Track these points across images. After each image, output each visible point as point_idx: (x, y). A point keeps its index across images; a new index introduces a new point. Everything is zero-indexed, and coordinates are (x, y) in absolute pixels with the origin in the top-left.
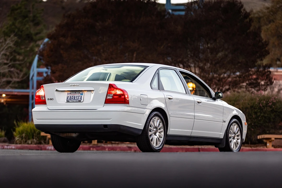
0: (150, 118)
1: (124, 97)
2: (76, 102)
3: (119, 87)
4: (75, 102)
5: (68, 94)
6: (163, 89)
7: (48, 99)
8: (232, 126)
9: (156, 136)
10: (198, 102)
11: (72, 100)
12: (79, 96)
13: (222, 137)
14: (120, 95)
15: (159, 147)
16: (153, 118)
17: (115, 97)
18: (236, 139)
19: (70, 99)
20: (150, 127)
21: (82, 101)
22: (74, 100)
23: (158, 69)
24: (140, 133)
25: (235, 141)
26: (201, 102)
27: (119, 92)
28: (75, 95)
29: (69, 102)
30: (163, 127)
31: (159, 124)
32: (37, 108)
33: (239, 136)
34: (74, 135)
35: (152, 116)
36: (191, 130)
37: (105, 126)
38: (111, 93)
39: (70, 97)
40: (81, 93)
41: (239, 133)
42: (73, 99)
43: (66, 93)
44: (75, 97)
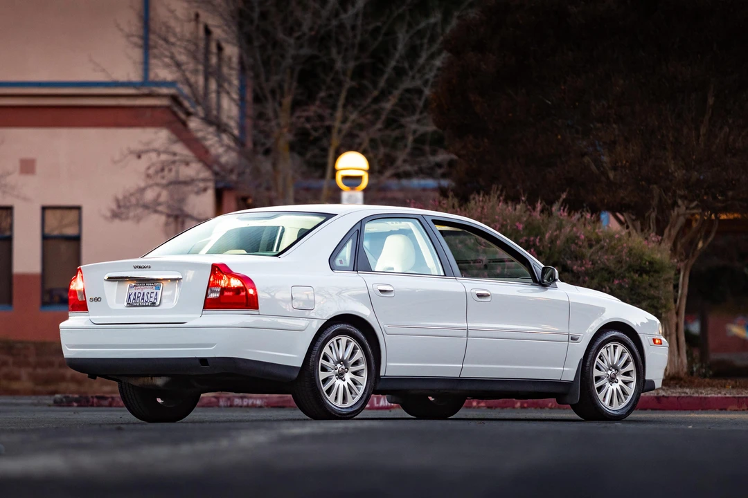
0: (322, 340)
1: (243, 294)
3: (235, 270)
4: (143, 306)
5: (131, 287)
6: (368, 269)
7: (91, 300)
8: (603, 351)
9: (344, 381)
10: (480, 296)
11: (138, 301)
12: (151, 293)
13: (572, 379)
14: (238, 290)
15: (351, 407)
16: (334, 340)
17: (226, 294)
18: (620, 383)
19: (133, 299)
20: (322, 361)
21: (158, 303)
22: (142, 301)
23: (361, 221)
24: (295, 375)
25: (616, 386)
26: (487, 296)
27: (235, 283)
28: (144, 290)
29: (132, 306)
30: (364, 360)
31: (353, 354)
32: (75, 320)
33: (631, 373)
34: (160, 381)
35: (328, 335)
36: (460, 364)
37: (204, 361)
38: (218, 285)
39: (134, 294)
40: (156, 284)
41: (631, 367)
42: (141, 298)
43: (127, 286)
44: (143, 295)
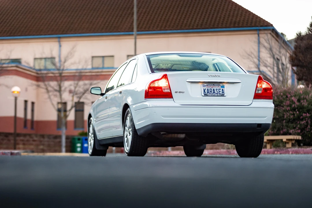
2: (217, 96)
5: (204, 86)
7: (176, 92)
12: (219, 89)
19: (207, 92)
21: (225, 95)
22: (214, 93)
28: (213, 88)
29: (208, 96)
39: (207, 90)
40: (221, 85)
43: (201, 85)
44: (214, 90)
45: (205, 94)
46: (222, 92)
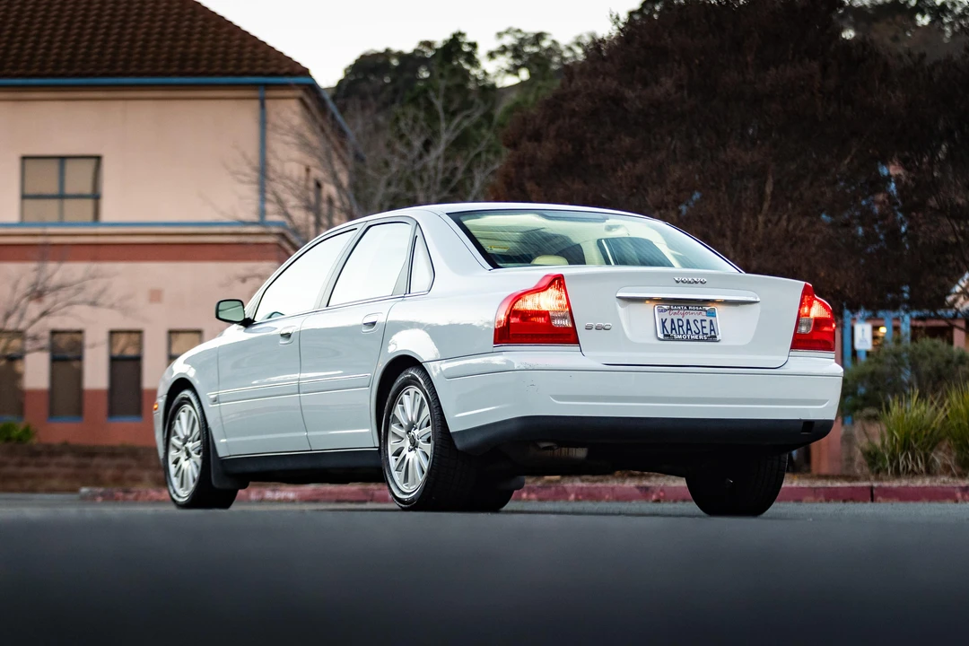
2: (699, 340)
4: (695, 340)
5: (661, 311)
11: (682, 333)
12: (702, 321)
19: (672, 329)
21: (718, 337)
22: (689, 332)
28: (687, 317)
29: (674, 339)
37: (807, 425)
39: (669, 321)
40: (707, 308)
44: (688, 322)
45: (666, 333)
46: (711, 330)
